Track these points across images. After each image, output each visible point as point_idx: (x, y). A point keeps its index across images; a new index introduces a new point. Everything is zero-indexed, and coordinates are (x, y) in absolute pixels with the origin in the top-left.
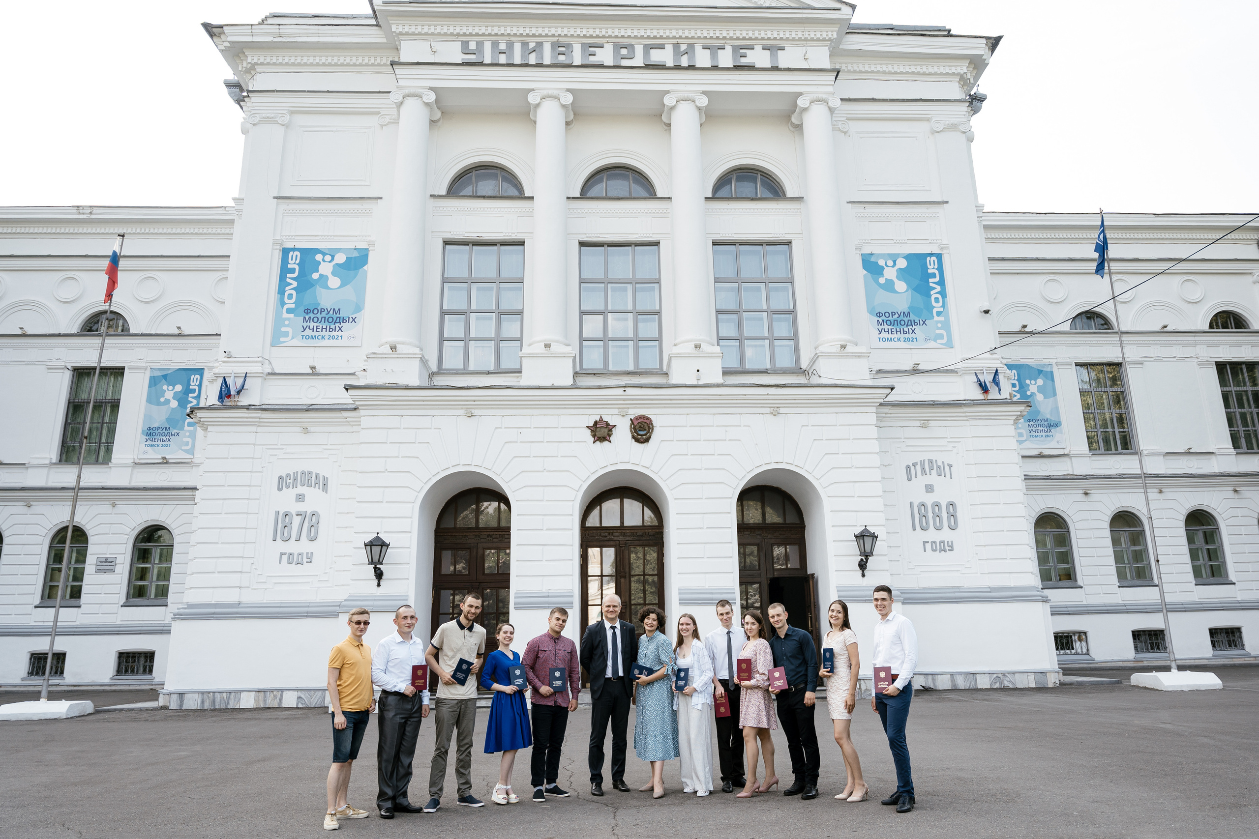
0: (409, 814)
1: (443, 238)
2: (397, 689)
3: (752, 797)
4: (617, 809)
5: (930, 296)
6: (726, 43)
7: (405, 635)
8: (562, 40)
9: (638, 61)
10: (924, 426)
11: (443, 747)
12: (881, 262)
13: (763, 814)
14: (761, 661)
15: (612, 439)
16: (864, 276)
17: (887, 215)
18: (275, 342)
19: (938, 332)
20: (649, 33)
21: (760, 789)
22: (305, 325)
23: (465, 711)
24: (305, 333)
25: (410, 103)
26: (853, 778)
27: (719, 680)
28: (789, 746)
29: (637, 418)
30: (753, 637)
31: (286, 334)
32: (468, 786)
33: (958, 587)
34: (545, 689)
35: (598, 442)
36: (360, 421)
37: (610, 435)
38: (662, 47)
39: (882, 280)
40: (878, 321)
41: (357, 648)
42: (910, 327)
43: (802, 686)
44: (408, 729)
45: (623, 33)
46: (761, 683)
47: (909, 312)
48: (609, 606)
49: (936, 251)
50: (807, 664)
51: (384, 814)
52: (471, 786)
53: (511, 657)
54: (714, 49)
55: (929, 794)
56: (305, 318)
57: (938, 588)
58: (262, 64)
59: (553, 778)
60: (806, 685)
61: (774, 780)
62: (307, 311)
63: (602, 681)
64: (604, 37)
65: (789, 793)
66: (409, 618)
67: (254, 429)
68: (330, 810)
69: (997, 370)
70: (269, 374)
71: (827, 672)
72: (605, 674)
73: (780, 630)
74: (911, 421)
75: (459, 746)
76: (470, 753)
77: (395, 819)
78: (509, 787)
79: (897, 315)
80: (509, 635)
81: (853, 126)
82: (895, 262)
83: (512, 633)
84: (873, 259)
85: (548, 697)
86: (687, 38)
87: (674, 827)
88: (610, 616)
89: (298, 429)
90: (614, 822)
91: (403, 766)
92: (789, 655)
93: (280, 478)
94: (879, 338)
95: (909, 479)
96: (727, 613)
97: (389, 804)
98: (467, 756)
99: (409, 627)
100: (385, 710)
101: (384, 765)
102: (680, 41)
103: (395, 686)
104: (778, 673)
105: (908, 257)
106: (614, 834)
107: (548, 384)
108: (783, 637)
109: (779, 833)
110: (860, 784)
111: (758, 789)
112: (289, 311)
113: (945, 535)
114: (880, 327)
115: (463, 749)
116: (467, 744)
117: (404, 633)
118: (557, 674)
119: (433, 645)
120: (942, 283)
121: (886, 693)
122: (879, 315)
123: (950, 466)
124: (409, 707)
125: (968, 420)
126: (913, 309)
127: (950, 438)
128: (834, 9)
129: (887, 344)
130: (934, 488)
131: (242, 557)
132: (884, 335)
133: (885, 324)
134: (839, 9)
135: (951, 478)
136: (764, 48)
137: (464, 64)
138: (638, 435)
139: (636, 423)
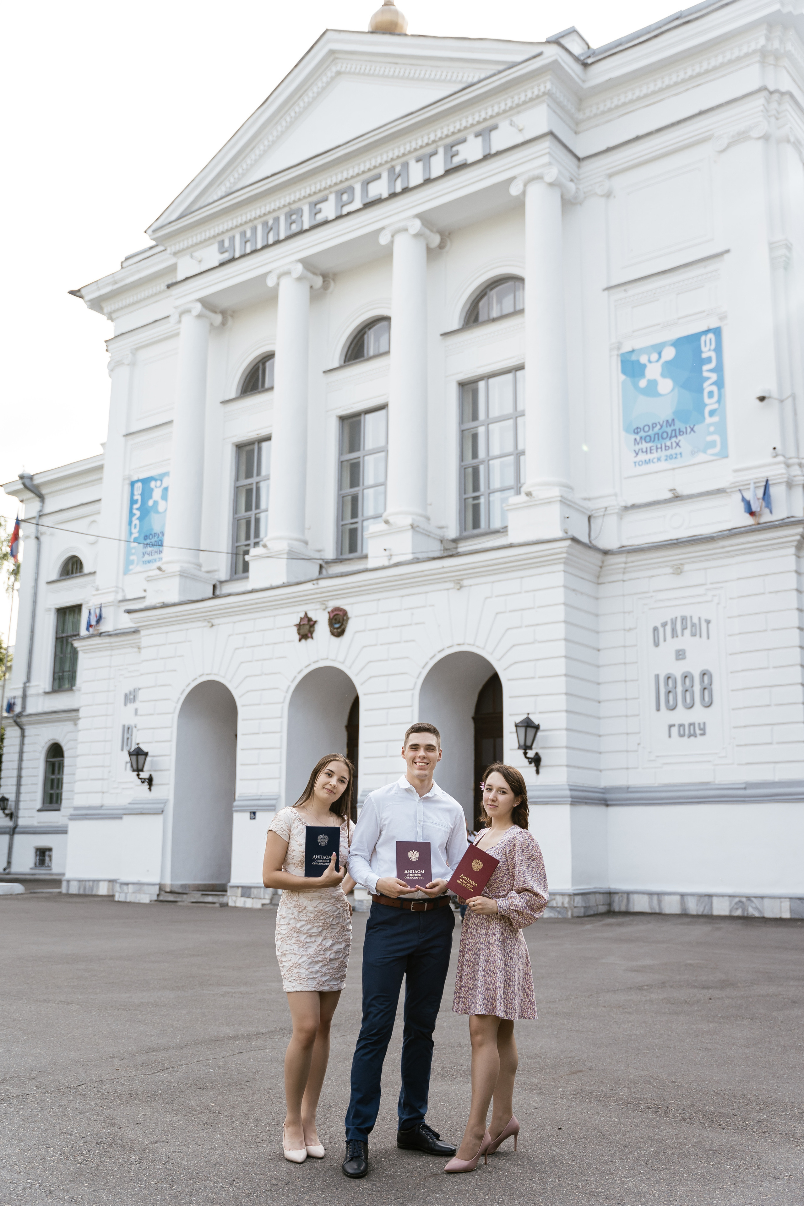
1: (233, 444)
5: (701, 390)
6: (438, 147)
8: (294, 207)
9: (357, 204)
10: (678, 571)
12: (643, 359)
15: (314, 635)
16: (623, 382)
17: (654, 291)
18: (126, 572)
19: (709, 438)
20: (362, 168)
22: (145, 550)
24: (145, 559)
25: (186, 319)
29: (333, 611)
31: (132, 562)
33: (707, 783)
35: (303, 641)
36: (140, 642)
37: (311, 632)
38: (378, 177)
39: (643, 383)
40: (635, 439)
42: (674, 440)
45: (340, 178)
47: (673, 420)
49: (713, 326)
54: (425, 159)
56: (144, 544)
57: (680, 785)
64: (325, 189)
67: (108, 653)
69: (767, 481)
70: (117, 601)
74: (659, 567)
79: (658, 427)
81: (618, 183)
82: (660, 354)
84: (634, 357)
86: (398, 157)
89: (136, 650)
93: (126, 695)
94: (635, 463)
95: (657, 644)
102: (393, 163)
105: (677, 343)
107: (267, 585)
112: (135, 540)
113: (698, 714)
114: (637, 448)
120: (719, 369)
122: (637, 431)
125: (733, 556)
126: (681, 414)
127: (712, 583)
128: (535, 57)
129: (646, 468)
130: (687, 654)
131: (103, 766)
132: (642, 457)
133: (643, 441)
134: (540, 54)
135: (708, 638)
136: (477, 135)
137: (222, 264)
138: (334, 628)
139: (332, 615)
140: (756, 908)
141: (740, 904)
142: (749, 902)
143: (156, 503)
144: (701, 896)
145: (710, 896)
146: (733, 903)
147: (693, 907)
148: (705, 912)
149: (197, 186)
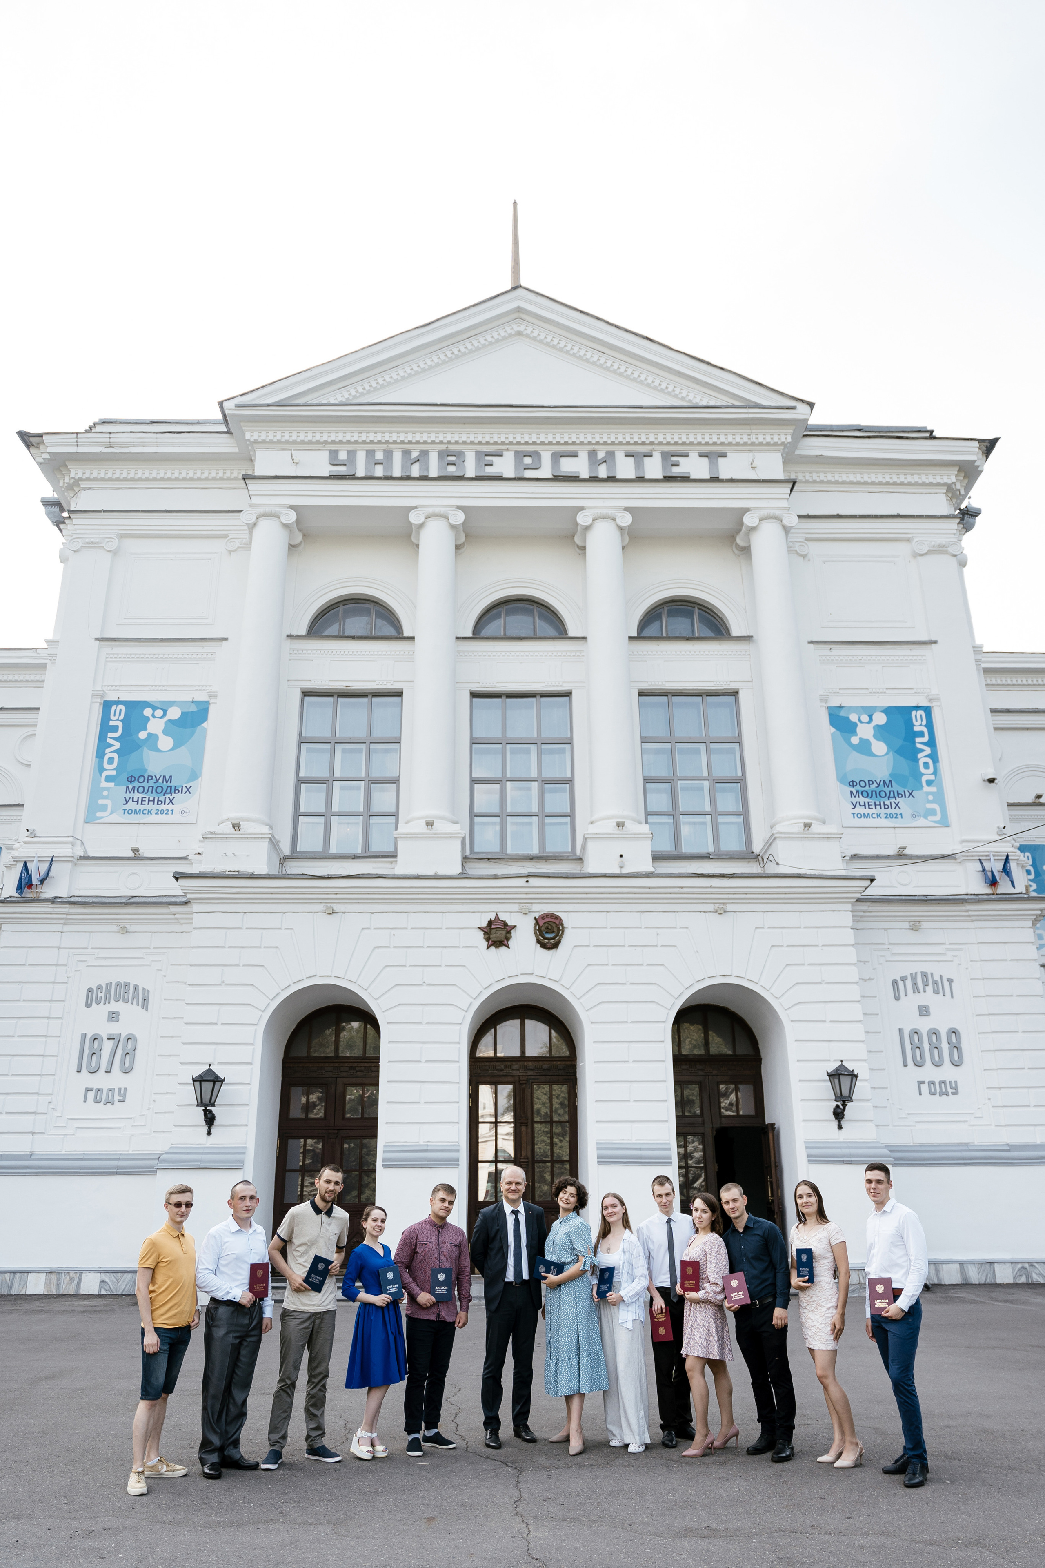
0: (241, 1472)
1: (301, 689)
2: (230, 1297)
3: (704, 1455)
4: (520, 1471)
5: (916, 760)
6: (653, 450)
7: (243, 1221)
8: (452, 447)
9: (546, 472)
10: (915, 927)
11: (289, 1378)
12: (854, 718)
13: (720, 1485)
14: (713, 1265)
15: (510, 943)
16: (833, 735)
17: (860, 658)
18: (90, 818)
19: (929, 806)
20: (558, 438)
21: (715, 1444)
22: (128, 796)
23: (320, 1327)
24: (127, 807)
25: (265, 524)
26: (842, 1432)
27: (657, 1288)
28: (752, 1384)
29: (543, 917)
30: (704, 1229)
31: (104, 808)
32: (320, 1432)
33: (967, 1144)
34: (424, 1298)
35: (493, 948)
36: (192, 919)
37: (508, 939)
38: (575, 455)
39: (855, 740)
40: (851, 792)
41: (177, 1239)
42: (893, 800)
43: (770, 1300)
44: (243, 1352)
45: (526, 438)
46: (711, 1297)
47: (890, 781)
48: (510, 1183)
49: (924, 703)
50: (775, 1269)
51: (208, 1472)
52: (324, 1433)
53: (381, 1253)
54: (639, 456)
55: (947, 1457)
56: (128, 787)
57: (939, 1145)
58: (88, 479)
59: (433, 1422)
60: (775, 1298)
61: (732, 1431)
62: (131, 779)
63: (500, 1287)
64: (503, 443)
65: (754, 1451)
66: (248, 1199)
67: (59, 927)
68: (137, 1467)
69: (1007, 856)
70: (81, 858)
71: (804, 1282)
72: (505, 1277)
73: (737, 1221)
74: (896, 921)
75: (311, 1376)
76: (324, 1386)
77: (222, 1479)
78: (374, 1435)
79: (875, 785)
80: (379, 1223)
81: (814, 549)
82: (871, 717)
83: (383, 1221)
84: (842, 713)
85: (428, 1308)
86: (605, 443)
87: (599, 1504)
88: (511, 1196)
89: (115, 928)
90: (516, 1493)
91: (235, 1404)
92: (750, 1255)
93: (88, 992)
94: (854, 814)
95: (897, 998)
96: (667, 1194)
97: (214, 1458)
98: (320, 1390)
99: (248, 1211)
100: (214, 1326)
101: (209, 1403)
102: (596, 447)
103: (229, 1293)
104: (736, 1281)
105: (888, 711)
106: (517, 1514)
107: (431, 872)
108: (741, 1230)
109: (744, 1518)
110: (852, 1443)
111: (712, 1444)
112: (109, 779)
113: (947, 1073)
114: (854, 800)
115: (316, 1380)
116: (321, 1373)
117: (241, 1219)
118: (442, 1277)
119: (279, 1236)
120: (932, 744)
121: (886, 1315)
122: (852, 784)
123: (950, 981)
124: (247, 1322)
125: (972, 921)
126: (895, 777)
127: (950, 944)
128: (788, 408)
129: (864, 822)
130: (931, 1010)
131: (37, 1094)
132: (859, 810)
133: (860, 795)
134: (794, 408)
135: (952, 997)
136: (701, 455)
137: (332, 477)
138: (545, 938)
139: (541, 923)
140: (1040, 1274)
141: (1024, 1270)
142: (1032, 1269)
143: (153, 738)
144: (981, 1263)
145: (992, 1263)
146: (1016, 1270)
147: (975, 1276)
148: (988, 1281)
149: (312, 378)
